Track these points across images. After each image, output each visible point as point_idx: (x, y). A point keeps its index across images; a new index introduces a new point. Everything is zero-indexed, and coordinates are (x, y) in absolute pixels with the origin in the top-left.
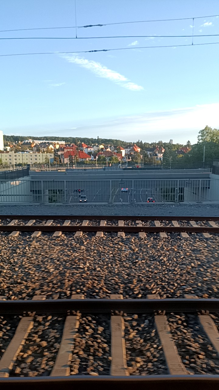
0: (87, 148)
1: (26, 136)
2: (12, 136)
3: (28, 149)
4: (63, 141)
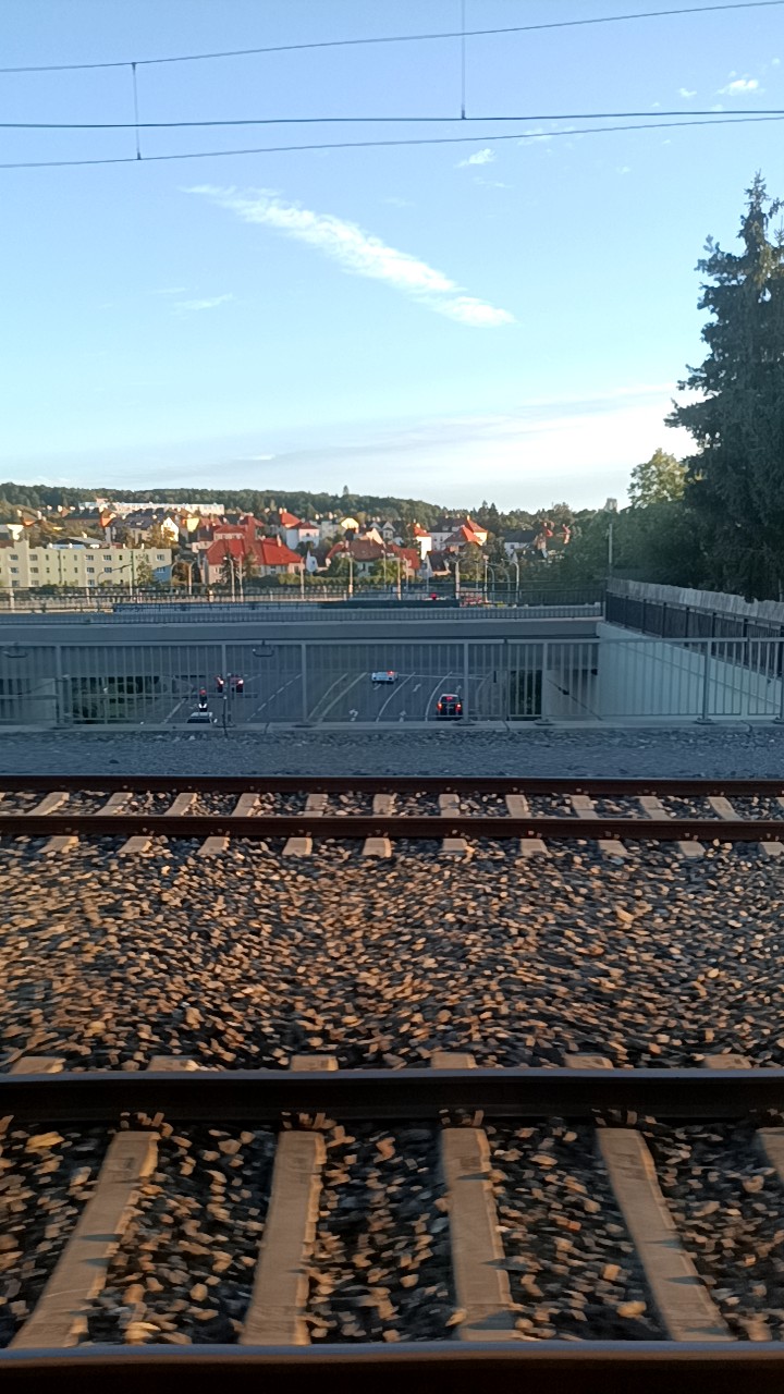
0: (298, 527)
1: (91, 489)
2: (38, 489)
3: (85, 536)
4: (218, 503)
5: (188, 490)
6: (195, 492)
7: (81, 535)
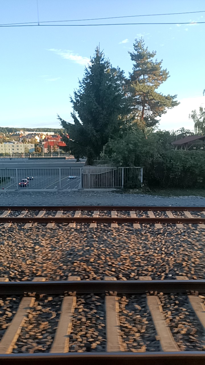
1: (20, 128)
2: (6, 128)
3: (14, 140)
4: (53, 132)
5: (46, 128)
6: (48, 129)
7: (13, 140)
